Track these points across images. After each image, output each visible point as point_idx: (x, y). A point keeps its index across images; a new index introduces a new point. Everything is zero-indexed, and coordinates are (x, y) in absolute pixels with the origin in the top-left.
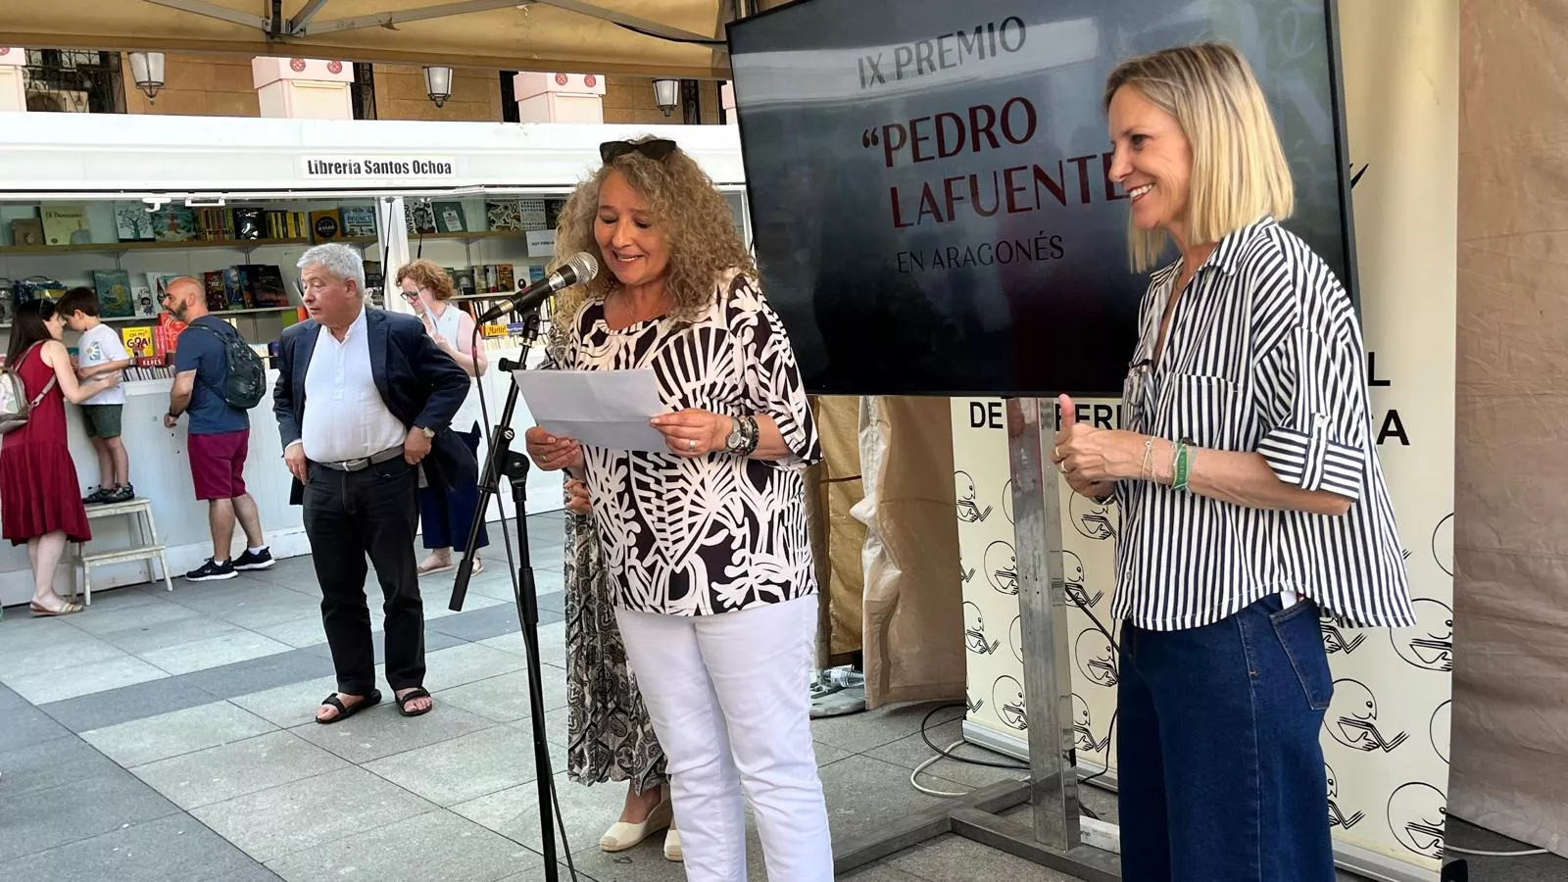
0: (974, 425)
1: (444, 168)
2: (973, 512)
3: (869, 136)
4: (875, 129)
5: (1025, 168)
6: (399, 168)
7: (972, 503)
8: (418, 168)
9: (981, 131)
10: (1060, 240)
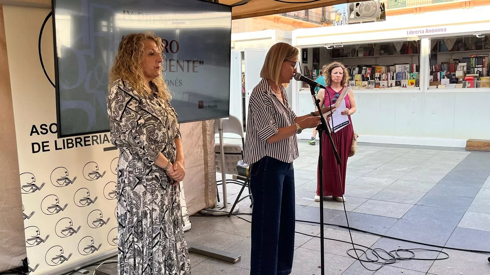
0: (34, 152)
10: (182, 81)
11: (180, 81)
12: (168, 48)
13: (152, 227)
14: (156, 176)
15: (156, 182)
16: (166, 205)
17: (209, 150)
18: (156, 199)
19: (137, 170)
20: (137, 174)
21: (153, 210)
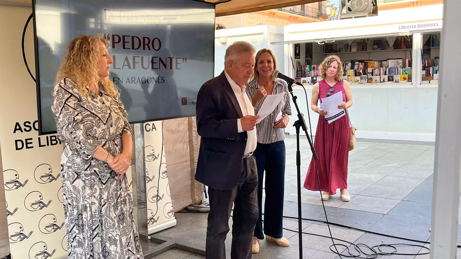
4: (109, 35)
9: (146, 44)
10: (164, 78)
11: (163, 78)
12: (150, 45)
13: (92, 220)
14: (95, 171)
15: (95, 177)
16: (104, 199)
17: (195, 146)
18: (95, 193)
19: (76, 166)
20: (76, 169)
21: (93, 203)
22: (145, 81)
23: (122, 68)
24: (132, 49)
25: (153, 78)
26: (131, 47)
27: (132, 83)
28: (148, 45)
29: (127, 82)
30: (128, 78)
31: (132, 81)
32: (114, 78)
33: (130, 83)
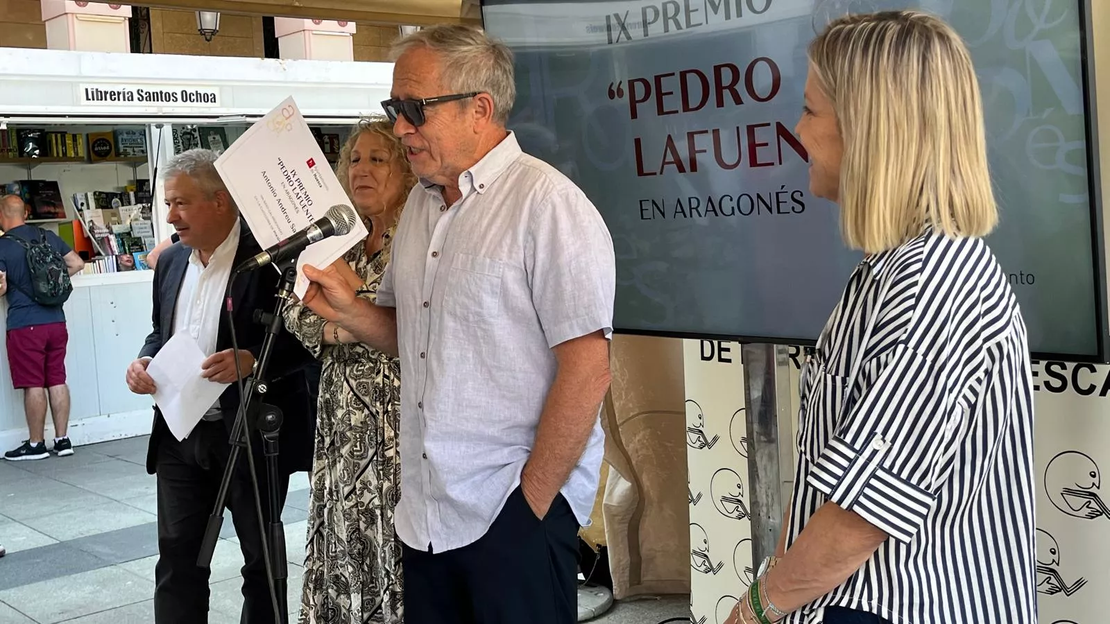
0: (703, 358)
1: (210, 98)
2: (701, 439)
3: (615, 88)
4: (621, 83)
5: (769, 124)
6: (168, 97)
7: (701, 431)
8: (186, 97)
9: (725, 88)
10: (802, 195)
11: (797, 196)
12: (741, 87)
22: (733, 208)
23: (661, 173)
24: (684, 111)
25: (759, 196)
26: (679, 106)
27: (691, 216)
28: (731, 88)
29: (676, 212)
30: (679, 201)
31: (691, 209)
32: (641, 202)
33: (685, 216)
